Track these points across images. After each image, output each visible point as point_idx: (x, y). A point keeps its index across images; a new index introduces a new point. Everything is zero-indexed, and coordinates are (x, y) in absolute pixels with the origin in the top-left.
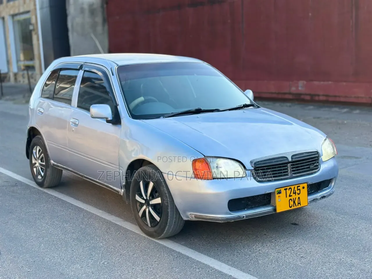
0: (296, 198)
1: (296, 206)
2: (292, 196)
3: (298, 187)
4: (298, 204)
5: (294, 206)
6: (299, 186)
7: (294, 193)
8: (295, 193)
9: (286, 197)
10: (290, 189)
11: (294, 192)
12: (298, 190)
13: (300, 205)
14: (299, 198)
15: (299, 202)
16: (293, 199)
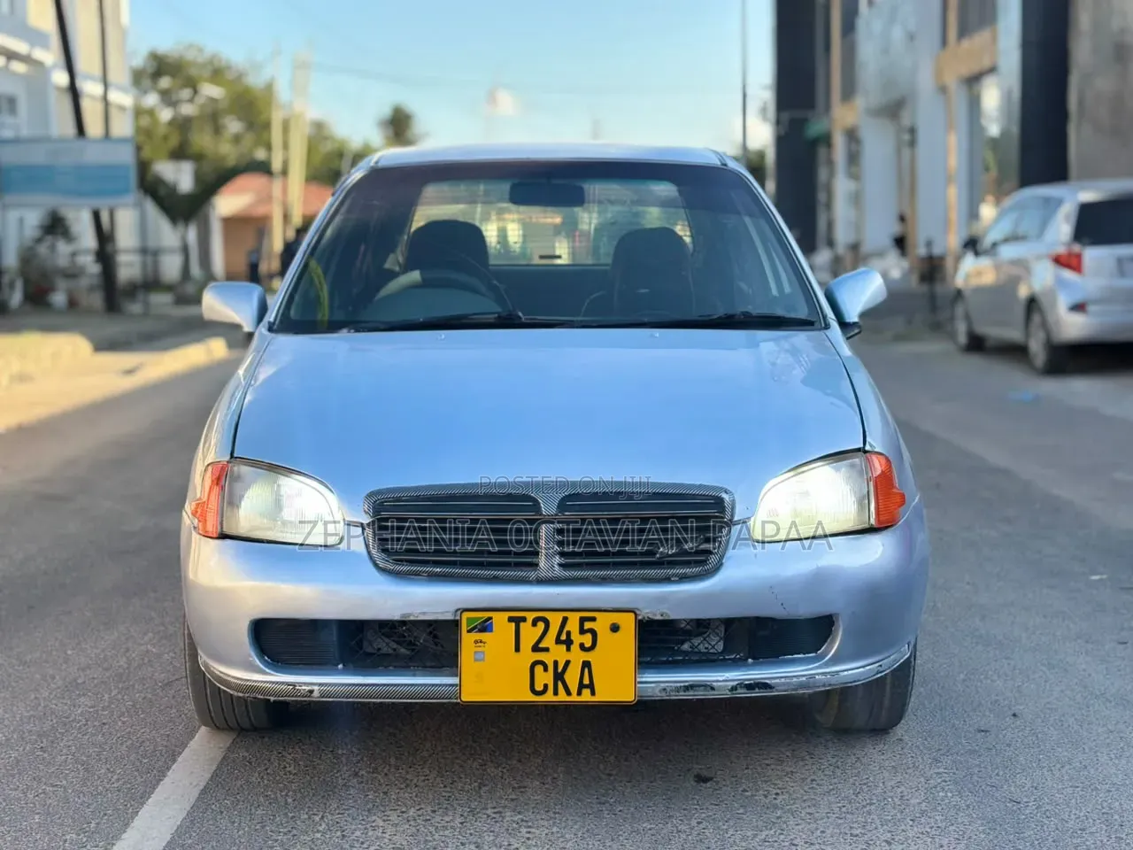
0: (568, 663)
1: (569, 693)
2: (547, 650)
3: (582, 620)
4: (581, 686)
5: (556, 693)
6: (593, 619)
7: (558, 641)
8: (568, 643)
9: (517, 649)
10: (541, 625)
11: (564, 637)
12: (582, 631)
13: (593, 693)
14: (586, 664)
15: (586, 681)
16: (556, 663)
